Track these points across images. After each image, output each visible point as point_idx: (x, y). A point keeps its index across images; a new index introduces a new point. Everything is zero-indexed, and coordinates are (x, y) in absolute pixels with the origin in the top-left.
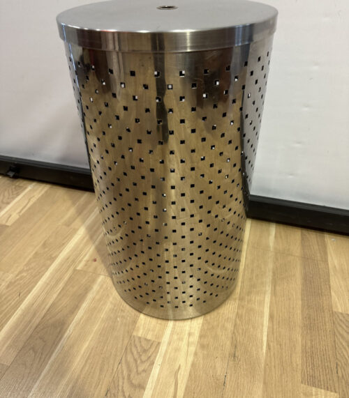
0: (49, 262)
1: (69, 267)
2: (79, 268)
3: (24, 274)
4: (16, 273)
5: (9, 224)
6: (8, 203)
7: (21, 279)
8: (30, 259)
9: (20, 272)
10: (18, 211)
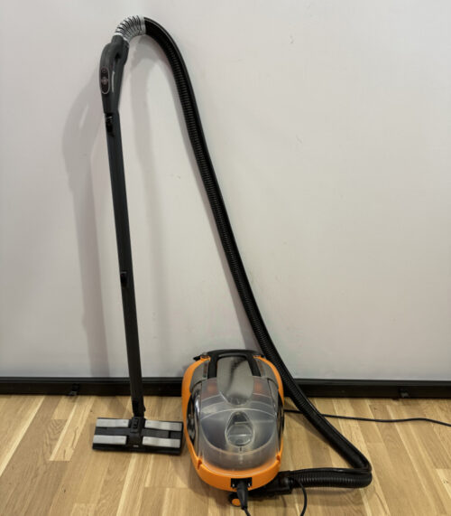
0: (119, 486)
1: (139, 486)
2: (147, 485)
3: (104, 501)
4: (97, 501)
5: (68, 459)
6: (57, 439)
7: (103, 505)
8: (103, 488)
9: (99, 501)
10: (70, 445)
